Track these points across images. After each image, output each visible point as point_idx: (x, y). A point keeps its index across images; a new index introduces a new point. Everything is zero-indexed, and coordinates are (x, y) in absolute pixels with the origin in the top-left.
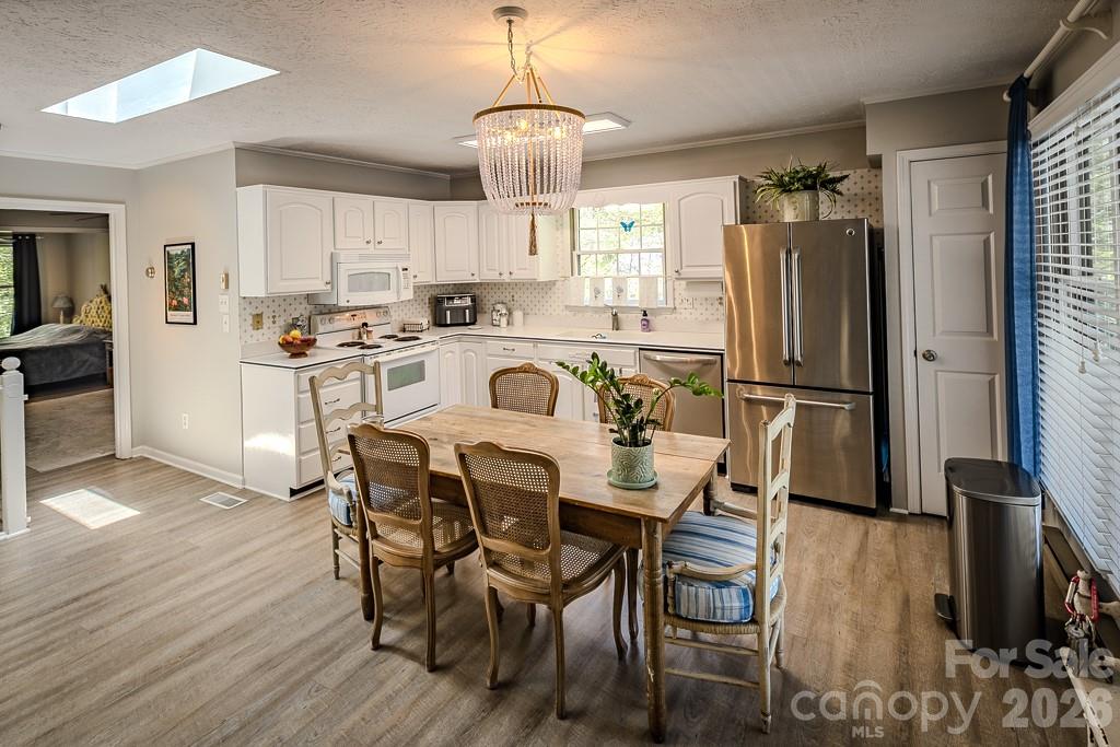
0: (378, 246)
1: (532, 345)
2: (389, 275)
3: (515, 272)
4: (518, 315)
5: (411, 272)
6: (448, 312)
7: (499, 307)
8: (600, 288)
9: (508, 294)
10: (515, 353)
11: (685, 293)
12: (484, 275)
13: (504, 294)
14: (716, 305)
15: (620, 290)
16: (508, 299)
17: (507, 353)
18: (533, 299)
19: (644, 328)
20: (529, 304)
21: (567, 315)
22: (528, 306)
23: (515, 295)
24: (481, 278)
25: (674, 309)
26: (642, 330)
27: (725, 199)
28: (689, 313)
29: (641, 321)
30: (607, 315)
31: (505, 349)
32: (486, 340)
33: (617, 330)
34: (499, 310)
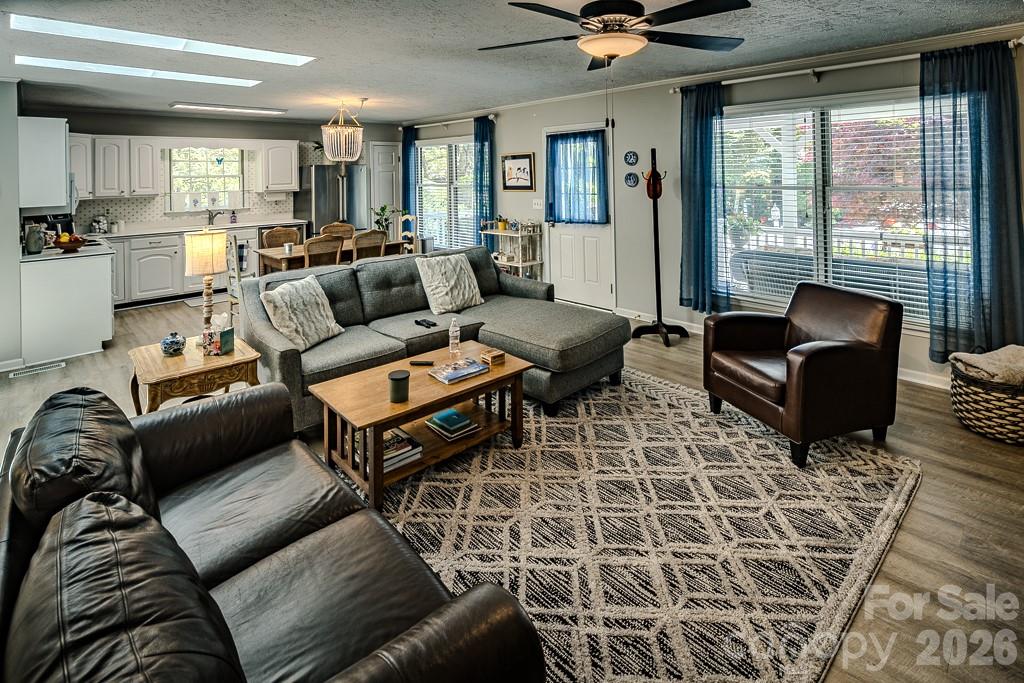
3: (140, 189)
7: (100, 218)
8: (198, 199)
9: (101, 209)
10: (160, 245)
11: (256, 200)
12: (101, 193)
13: (96, 209)
14: (274, 204)
15: (214, 200)
16: (102, 212)
17: (153, 245)
18: (131, 211)
19: (234, 221)
20: (127, 214)
21: (165, 220)
22: (124, 216)
23: (110, 209)
24: (96, 195)
25: (250, 209)
26: (231, 223)
27: (293, 151)
28: (258, 211)
29: (231, 217)
30: (201, 216)
31: (150, 243)
32: (130, 239)
33: (213, 224)
34: (100, 222)
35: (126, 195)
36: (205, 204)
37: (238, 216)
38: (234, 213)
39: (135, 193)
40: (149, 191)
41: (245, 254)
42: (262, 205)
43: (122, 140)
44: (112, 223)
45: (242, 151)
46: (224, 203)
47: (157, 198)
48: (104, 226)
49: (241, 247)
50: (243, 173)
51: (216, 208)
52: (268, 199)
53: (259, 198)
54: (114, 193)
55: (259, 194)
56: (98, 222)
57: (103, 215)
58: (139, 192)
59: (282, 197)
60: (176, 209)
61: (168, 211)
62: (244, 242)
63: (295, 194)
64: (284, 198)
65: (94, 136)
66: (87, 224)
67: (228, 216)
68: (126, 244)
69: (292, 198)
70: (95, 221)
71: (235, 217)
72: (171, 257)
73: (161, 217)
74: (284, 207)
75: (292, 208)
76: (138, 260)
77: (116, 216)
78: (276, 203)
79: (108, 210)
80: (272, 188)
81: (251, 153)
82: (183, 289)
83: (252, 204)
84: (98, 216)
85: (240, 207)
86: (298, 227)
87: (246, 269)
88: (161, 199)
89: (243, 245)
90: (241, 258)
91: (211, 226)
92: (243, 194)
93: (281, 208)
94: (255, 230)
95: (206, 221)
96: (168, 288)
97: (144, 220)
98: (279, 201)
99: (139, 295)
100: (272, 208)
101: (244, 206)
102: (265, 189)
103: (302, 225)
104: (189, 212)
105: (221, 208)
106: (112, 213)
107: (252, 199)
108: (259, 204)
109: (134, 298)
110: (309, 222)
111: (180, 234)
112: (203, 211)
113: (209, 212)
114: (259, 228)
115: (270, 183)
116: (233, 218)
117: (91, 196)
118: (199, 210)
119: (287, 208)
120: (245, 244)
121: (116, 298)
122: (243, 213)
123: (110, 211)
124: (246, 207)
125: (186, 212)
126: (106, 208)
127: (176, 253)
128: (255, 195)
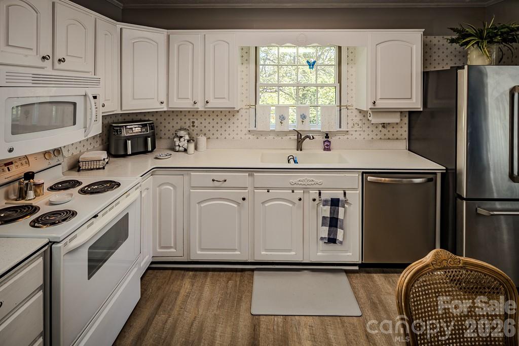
0: (57, 65)
1: (248, 174)
2: (75, 104)
3: (211, 101)
4: (202, 140)
5: (100, 100)
6: (129, 142)
7: (182, 133)
8: (285, 116)
10: (225, 184)
12: (178, 103)
13: (183, 120)
14: (380, 128)
15: (303, 117)
16: (188, 125)
17: (216, 184)
18: (215, 125)
19: (327, 148)
20: (211, 128)
21: (249, 138)
22: (209, 130)
23: (196, 121)
24: (170, 107)
25: (347, 131)
26: (325, 149)
27: (414, 47)
28: (360, 134)
29: (324, 142)
30: (288, 137)
31: (213, 180)
32: (189, 172)
33: (301, 150)
34: (181, 137)
35: (200, 107)
36: (293, 121)
37: (333, 140)
38: (327, 137)
39: (209, 105)
41: (341, 216)
42: (365, 128)
44: (188, 141)
45: (340, 48)
46: (317, 122)
47: (242, 111)
48: (184, 143)
49: (335, 203)
50: (340, 82)
51: (307, 127)
52: (374, 120)
53: (360, 116)
54: (186, 105)
55: (360, 111)
57: (187, 130)
58: (214, 104)
59: (395, 119)
60: (260, 128)
61: (252, 128)
62: (339, 195)
63: (412, 114)
64: (398, 120)
65: (169, 31)
67: (320, 139)
68: (186, 178)
69: (406, 120)
70: (177, 136)
71: (329, 142)
72: (238, 204)
73: (246, 134)
74: (395, 132)
75: (406, 135)
76: (199, 203)
77: (201, 130)
78: (384, 125)
79: (193, 122)
80: (381, 104)
81: (352, 51)
82: (254, 254)
83: (350, 125)
84: (181, 129)
85: (335, 128)
86: (430, 176)
87: (341, 243)
88: (246, 112)
89: (338, 200)
90: (333, 223)
91: (299, 152)
92: (340, 110)
93: (391, 133)
94: (357, 176)
95: (294, 144)
96: (235, 250)
97: (227, 137)
98: (389, 123)
99: (198, 254)
100: (379, 133)
101: (340, 127)
102: (371, 106)
103: (435, 173)
104: (274, 131)
105: (312, 129)
106: (197, 127)
107: (351, 118)
108: (360, 125)
109: (193, 258)
110: (447, 169)
111: (251, 170)
112: (290, 131)
113: (299, 133)
114: (363, 173)
115: (379, 97)
116: (326, 143)
117: (164, 108)
118: (286, 129)
119: (399, 133)
120: (342, 197)
121: (174, 252)
122: (338, 137)
123: (196, 124)
124: (344, 128)
125: (271, 131)
126: (192, 120)
127: (244, 199)
128: (356, 113)
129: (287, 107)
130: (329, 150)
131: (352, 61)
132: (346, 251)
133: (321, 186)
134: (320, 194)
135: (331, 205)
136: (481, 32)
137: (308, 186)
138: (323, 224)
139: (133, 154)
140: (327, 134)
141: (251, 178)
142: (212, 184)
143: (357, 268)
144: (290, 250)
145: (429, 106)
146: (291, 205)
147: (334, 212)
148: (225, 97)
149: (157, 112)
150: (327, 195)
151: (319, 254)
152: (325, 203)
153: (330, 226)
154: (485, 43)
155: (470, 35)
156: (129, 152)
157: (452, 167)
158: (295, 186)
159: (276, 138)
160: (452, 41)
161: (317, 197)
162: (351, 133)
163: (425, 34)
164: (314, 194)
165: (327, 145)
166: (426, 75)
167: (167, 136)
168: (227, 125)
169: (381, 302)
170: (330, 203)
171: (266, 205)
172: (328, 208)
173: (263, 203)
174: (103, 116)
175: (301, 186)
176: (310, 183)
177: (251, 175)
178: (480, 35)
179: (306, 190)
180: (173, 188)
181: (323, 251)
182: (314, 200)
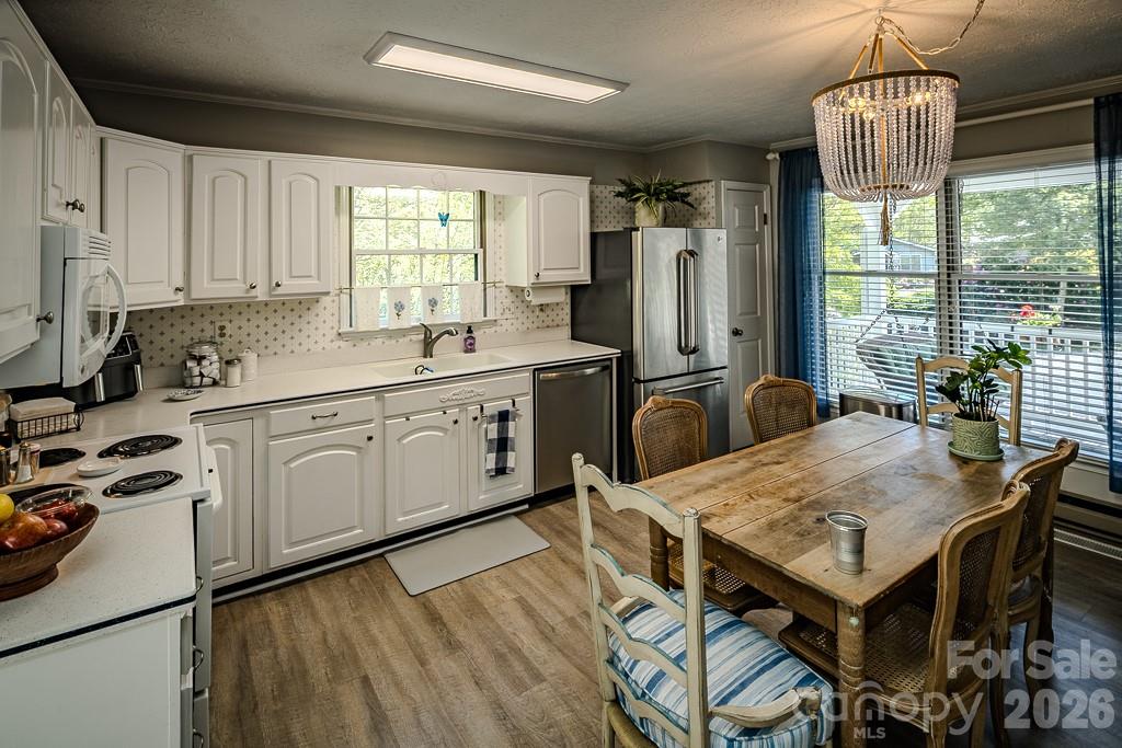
1: (374, 398)
3: (285, 282)
4: (251, 359)
8: (405, 302)
9: (207, 325)
10: (336, 421)
11: (507, 302)
12: (207, 289)
13: (198, 326)
14: (537, 312)
15: (433, 303)
16: (208, 334)
17: (320, 423)
18: (271, 329)
19: (470, 348)
20: (262, 337)
21: (339, 347)
22: (258, 341)
23: (228, 325)
24: (193, 297)
25: (496, 321)
26: (466, 352)
27: (581, 199)
28: (511, 324)
29: (466, 340)
30: (408, 338)
31: (314, 418)
32: (266, 411)
33: (431, 356)
34: (204, 358)
35: (261, 294)
37: (476, 335)
38: (470, 331)
39: (279, 291)
40: (309, 285)
41: (510, 433)
42: (519, 314)
43: (254, 163)
44: (229, 363)
45: (482, 194)
46: (453, 311)
47: (325, 300)
48: (212, 368)
49: (503, 417)
50: (483, 245)
51: (439, 318)
52: (531, 301)
53: (511, 297)
54: (233, 290)
55: (512, 289)
56: (200, 359)
57: (212, 343)
58: (291, 286)
60: (362, 325)
61: (345, 328)
62: (506, 405)
63: (576, 290)
64: (555, 299)
65: (192, 149)
66: (177, 361)
68: (259, 423)
69: (568, 299)
70: (193, 358)
71: (473, 338)
72: (358, 449)
73: (332, 341)
74: (554, 317)
75: (568, 319)
76: (285, 463)
77: (240, 342)
78: (542, 308)
79: (222, 328)
80: (547, 277)
81: (500, 200)
82: (385, 527)
83: (498, 312)
84: (201, 342)
85: (480, 318)
86: (604, 365)
87: (513, 470)
88: (333, 301)
89: (507, 412)
90: (502, 445)
91: (428, 359)
92: (485, 289)
93: (550, 319)
94: (527, 375)
95: (419, 348)
96: (352, 528)
97: (296, 349)
98: (548, 305)
99: (286, 553)
100: (535, 319)
101: (485, 316)
102: (533, 280)
103: (611, 359)
104: (387, 330)
105: (446, 321)
106: (231, 336)
107: (500, 300)
108: (513, 310)
109: (276, 563)
110: (622, 353)
111: (378, 391)
112: (414, 327)
113: (427, 329)
114: (535, 370)
115: (543, 267)
116: (469, 341)
117: (180, 299)
118: (406, 326)
119: (560, 317)
120: (510, 408)
121: (232, 567)
122: (482, 331)
123: (228, 331)
124: (490, 317)
125: (382, 330)
126: (218, 324)
127: (370, 438)
128: (506, 292)
129: (407, 289)
130: (472, 351)
131: (500, 216)
132: (516, 484)
133: (483, 398)
134: (482, 408)
135: (499, 421)
136: (649, 186)
137: (466, 401)
138: (489, 451)
139: (109, 400)
140: (470, 328)
141: (380, 404)
142: (311, 425)
143: (526, 506)
144: (440, 504)
145: (598, 277)
146: (441, 434)
147: (503, 430)
148: (313, 274)
149: (151, 311)
150: (492, 408)
151: (481, 497)
152: (491, 419)
153: (498, 451)
154: (653, 201)
155: (639, 191)
156: (101, 397)
157: (627, 349)
158: (449, 403)
159: (387, 343)
160: (619, 194)
161: (478, 413)
162: (499, 322)
163: (591, 183)
164: (474, 410)
165: (471, 344)
166: (594, 237)
167: (157, 360)
168: (296, 327)
169: (566, 527)
170: (497, 418)
171: (405, 442)
172: (494, 426)
173: (399, 440)
174: (129, 313)
175: (456, 403)
176: (469, 395)
177: (380, 399)
178: (647, 189)
179: (463, 406)
180: (230, 445)
181: (486, 492)
182: (475, 419)
